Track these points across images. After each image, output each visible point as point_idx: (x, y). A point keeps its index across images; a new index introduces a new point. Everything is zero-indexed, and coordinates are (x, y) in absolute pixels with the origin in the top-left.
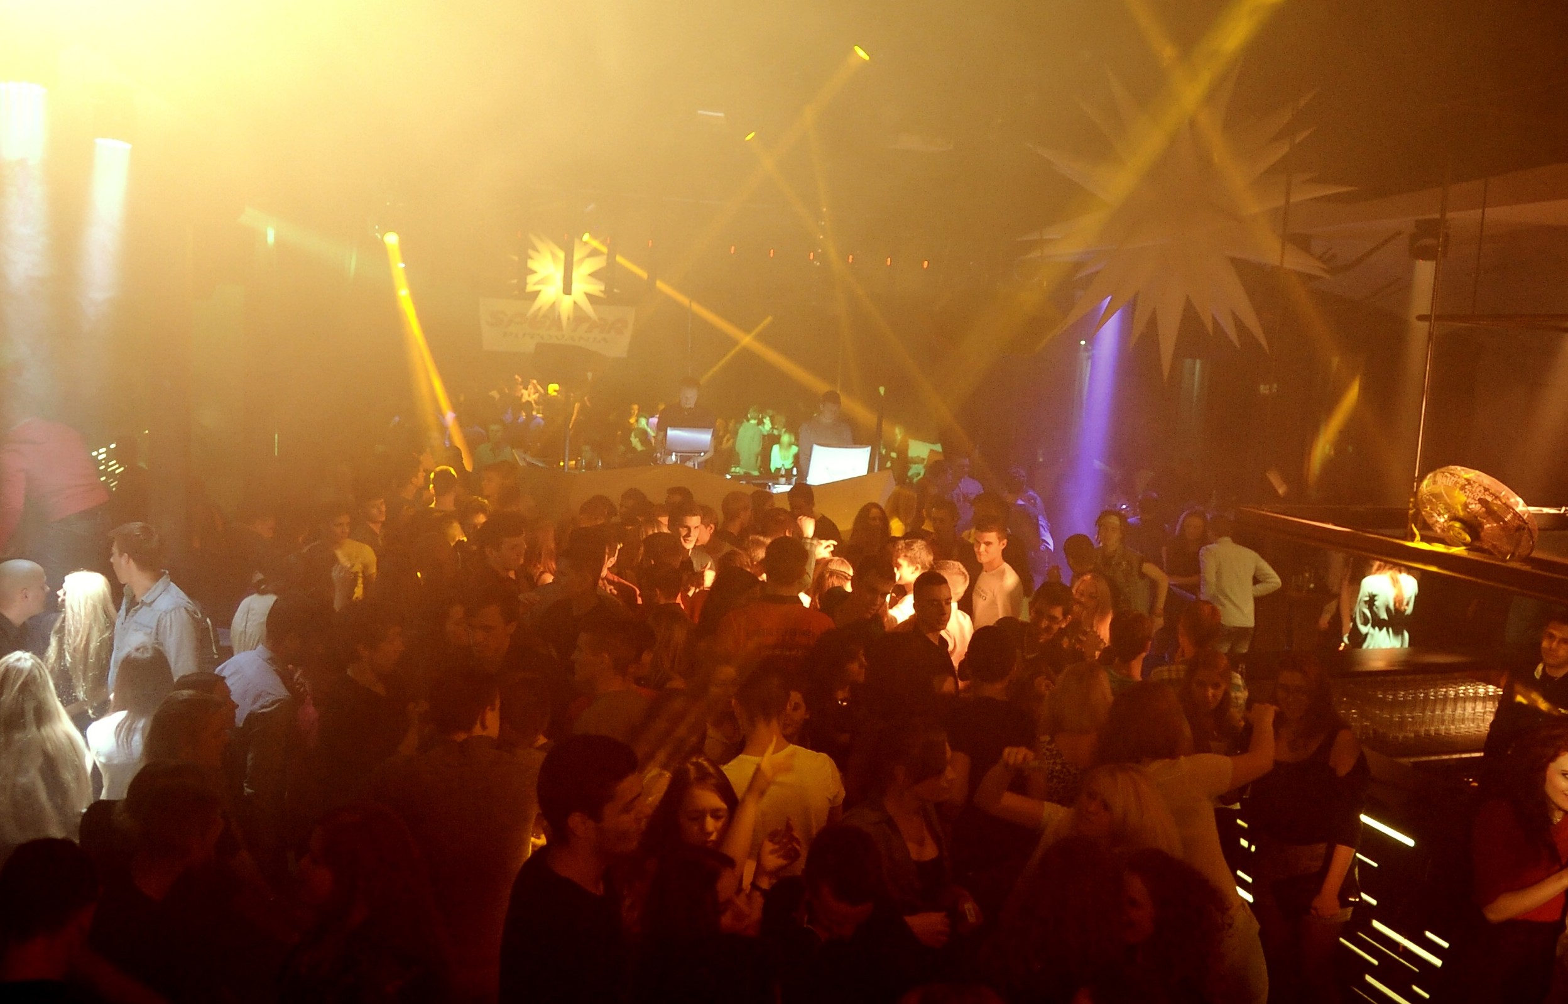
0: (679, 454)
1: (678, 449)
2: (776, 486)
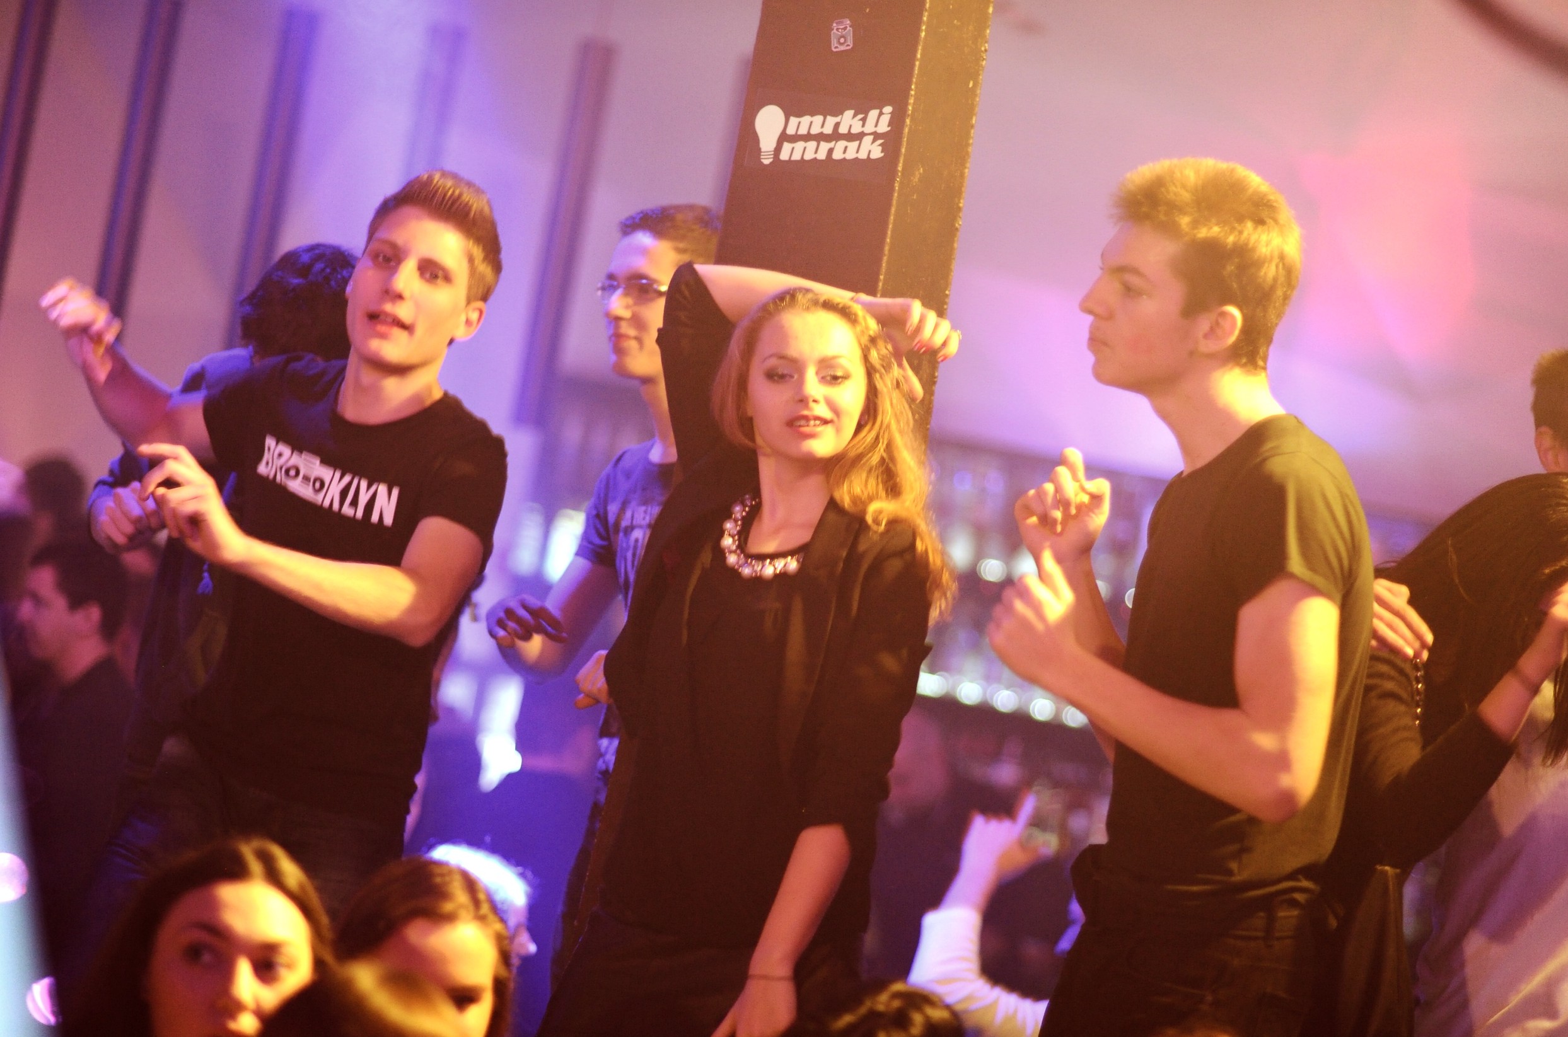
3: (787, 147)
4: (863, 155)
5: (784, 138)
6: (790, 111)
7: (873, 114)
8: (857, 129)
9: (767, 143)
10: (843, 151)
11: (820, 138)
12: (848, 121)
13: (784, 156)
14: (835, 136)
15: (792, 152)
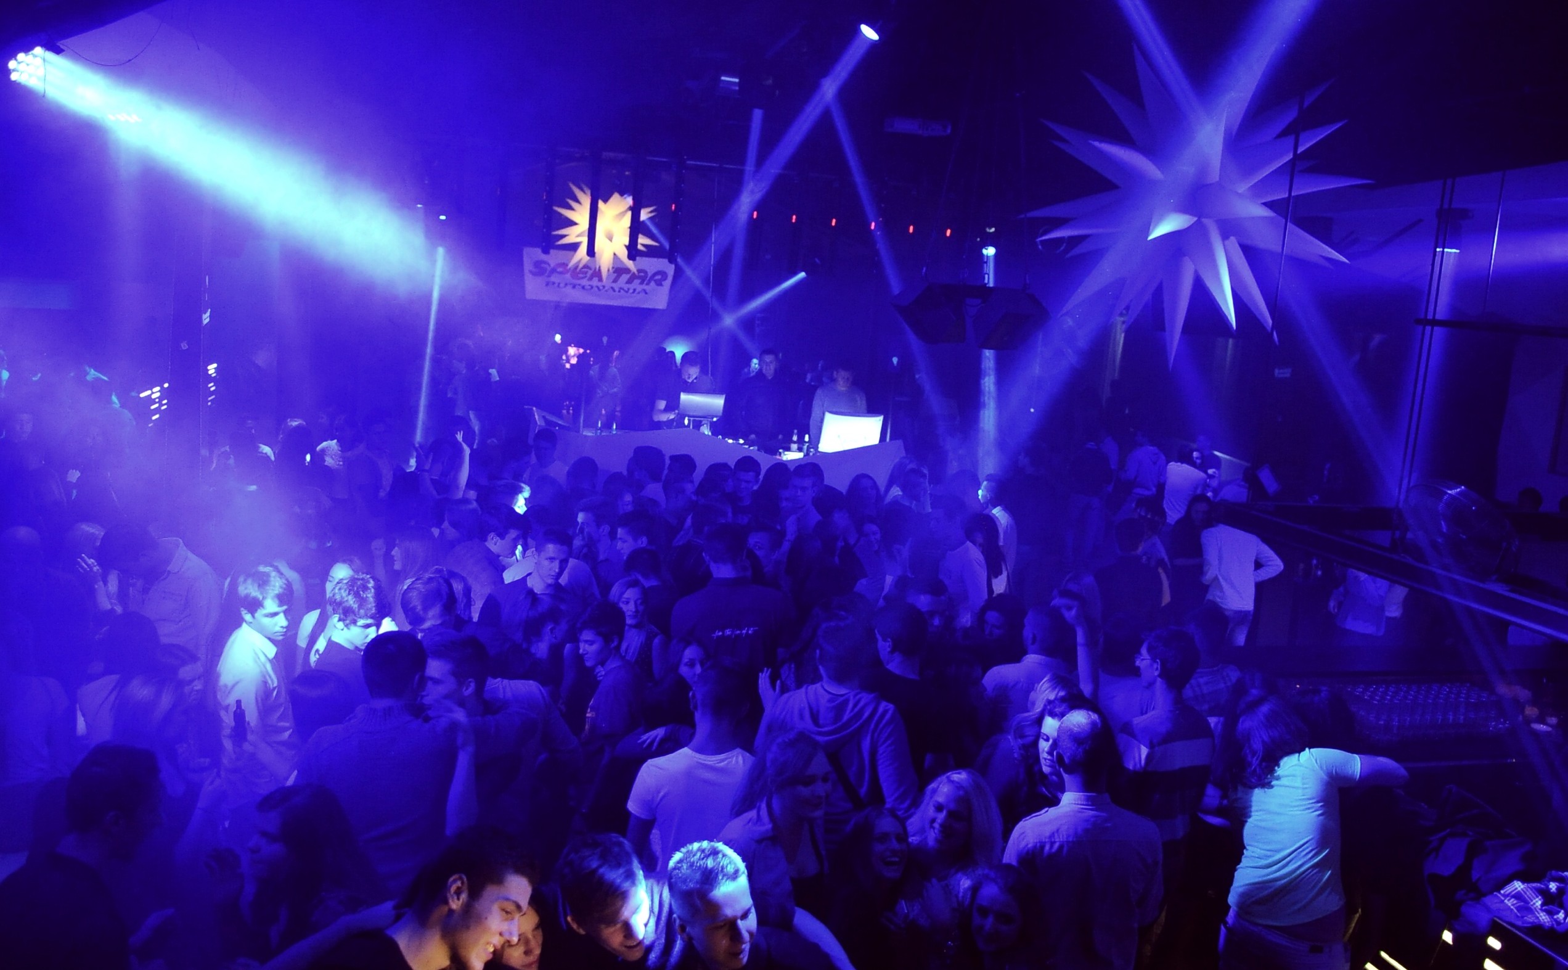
0: (692, 419)
1: (691, 414)
2: (786, 453)
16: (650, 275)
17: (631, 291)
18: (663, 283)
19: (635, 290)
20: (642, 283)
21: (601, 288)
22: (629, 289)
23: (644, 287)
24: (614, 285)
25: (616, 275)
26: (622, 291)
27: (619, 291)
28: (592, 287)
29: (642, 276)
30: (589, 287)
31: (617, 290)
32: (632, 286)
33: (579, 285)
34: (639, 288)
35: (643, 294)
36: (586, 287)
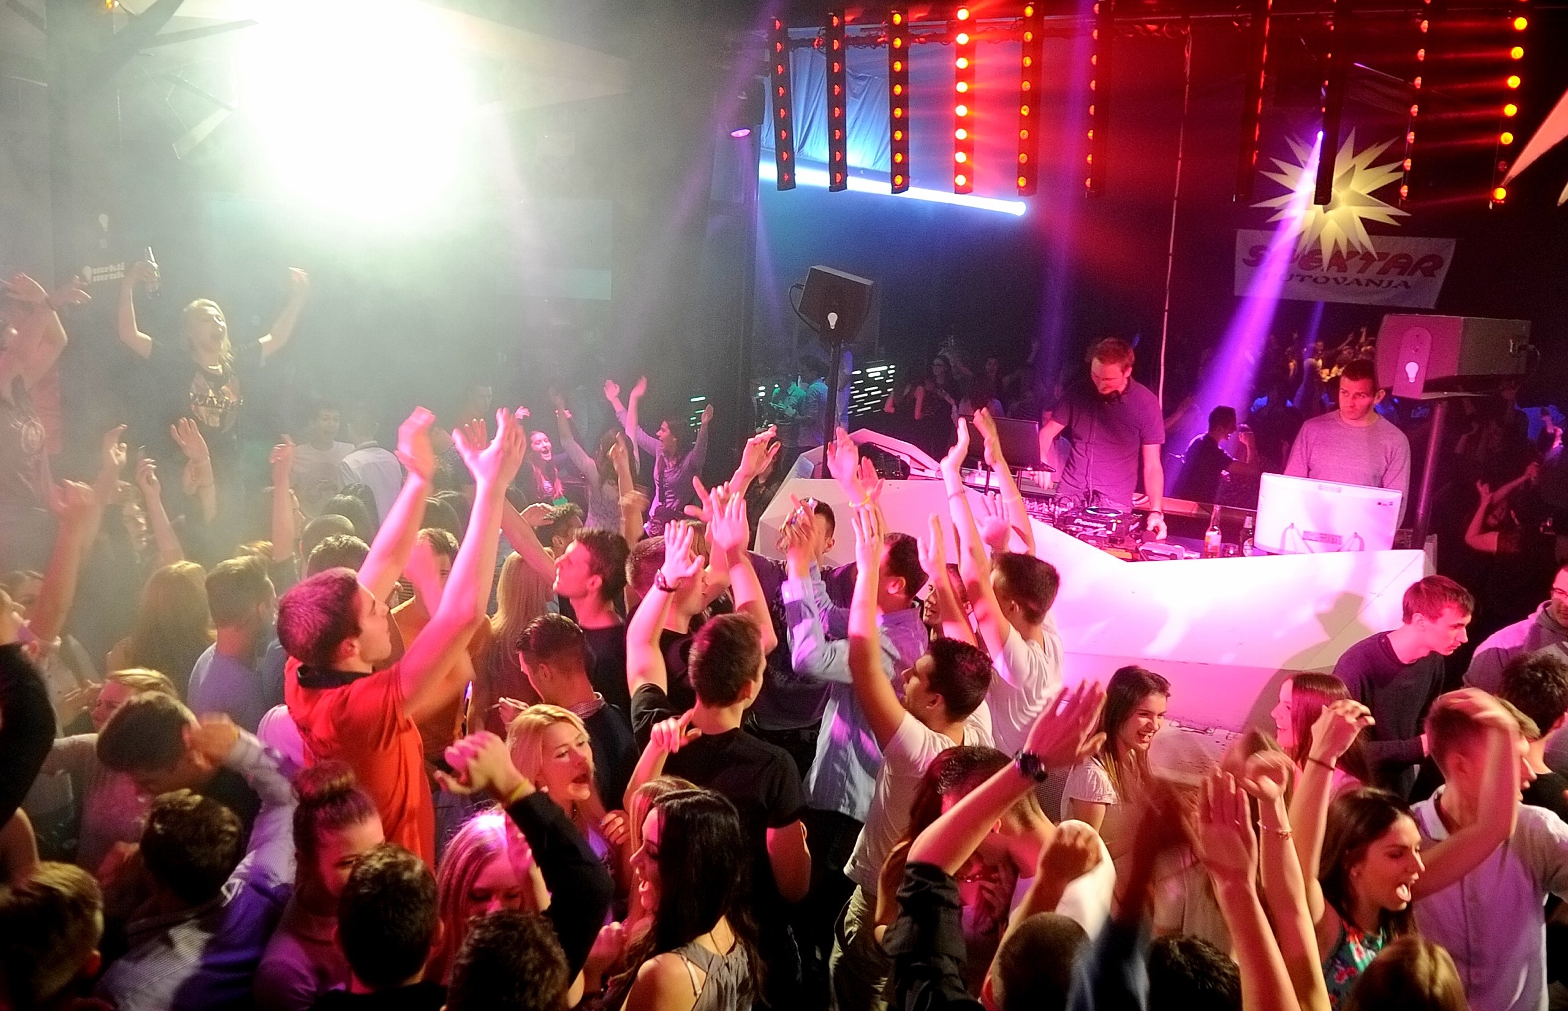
3: (95, 278)
4: (118, 277)
5: (93, 275)
6: (93, 267)
7: (119, 265)
8: (115, 270)
9: (89, 278)
10: (113, 277)
11: (104, 274)
12: (112, 268)
13: (95, 280)
14: (109, 273)
15: (96, 279)
16: (1415, 260)
17: (1384, 284)
18: (1435, 272)
19: (1390, 283)
20: (1401, 273)
21: (1340, 280)
22: (1381, 281)
23: (1405, 278)
24: (1359, 276)
25: (1364, 261)
26: (1371, 284)
27: (1367, 285)
28: (1328, 279)
29: (1404, 264)
30: (1324, 280)
31: (1364, 282)
32: (1386, 279)
33: (1311, 277)
34: (1397, 280)
35: (1402, 288)
36: (1318, 280)
